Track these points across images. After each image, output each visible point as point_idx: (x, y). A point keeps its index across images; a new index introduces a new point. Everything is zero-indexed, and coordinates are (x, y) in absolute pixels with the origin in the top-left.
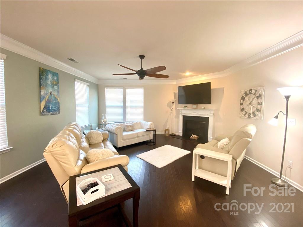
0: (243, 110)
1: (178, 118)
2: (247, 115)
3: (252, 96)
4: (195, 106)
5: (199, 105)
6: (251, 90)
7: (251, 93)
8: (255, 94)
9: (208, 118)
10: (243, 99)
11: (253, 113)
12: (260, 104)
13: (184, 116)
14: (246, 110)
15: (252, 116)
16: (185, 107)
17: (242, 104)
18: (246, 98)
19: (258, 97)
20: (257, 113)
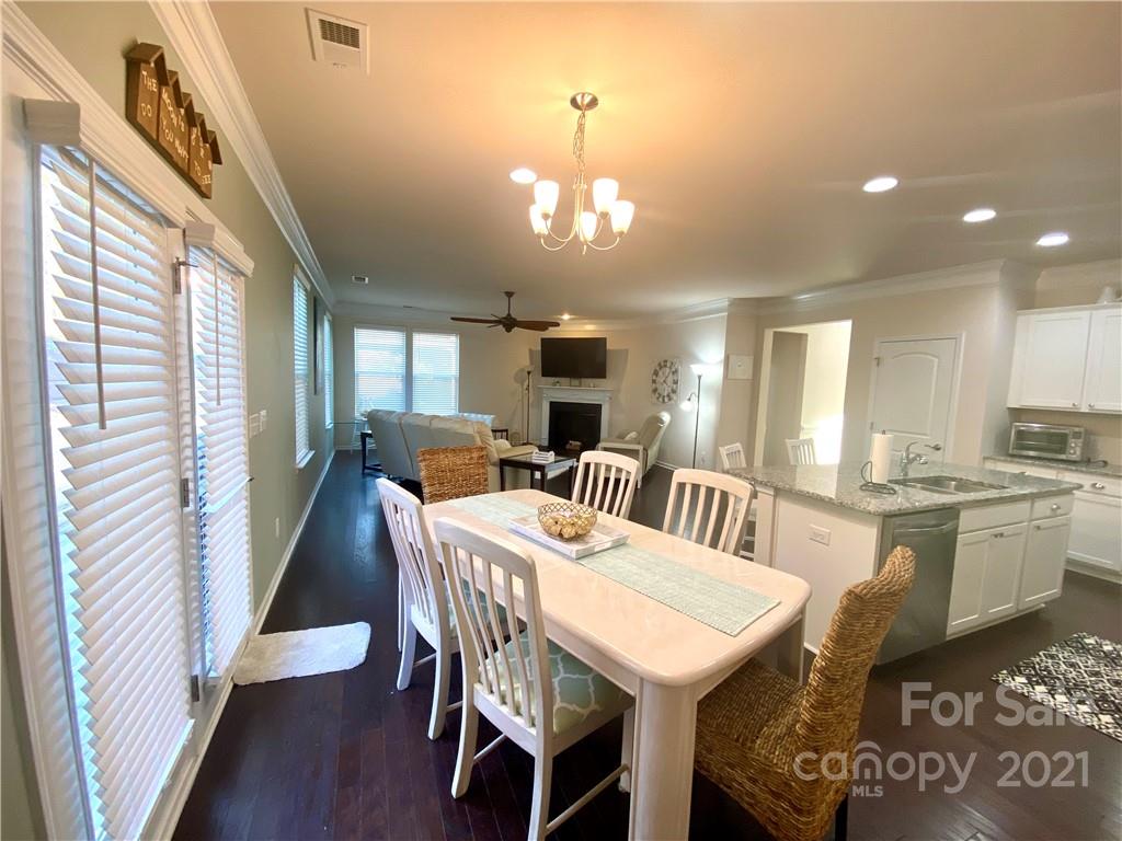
0: (655, 390)
1: (539, 406)
2: (661, 399)
3: (668, 370)
4: (575, 382)
5: (583, 380)
6: (666, 361)
7: (665, 366)
8: (670, 368)
9: (601, 405)
10: (656, 373)
11: (668, 396)
12: (676, 382)
13: (551, 403)
14: (659, 391)
15: (666, 400)
16: (554, 384)
17: (654, 381)
18: (660, 373)
19: (673, 373)
20: (672, 395)
